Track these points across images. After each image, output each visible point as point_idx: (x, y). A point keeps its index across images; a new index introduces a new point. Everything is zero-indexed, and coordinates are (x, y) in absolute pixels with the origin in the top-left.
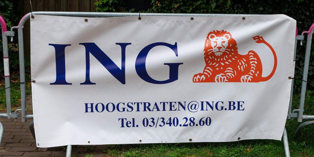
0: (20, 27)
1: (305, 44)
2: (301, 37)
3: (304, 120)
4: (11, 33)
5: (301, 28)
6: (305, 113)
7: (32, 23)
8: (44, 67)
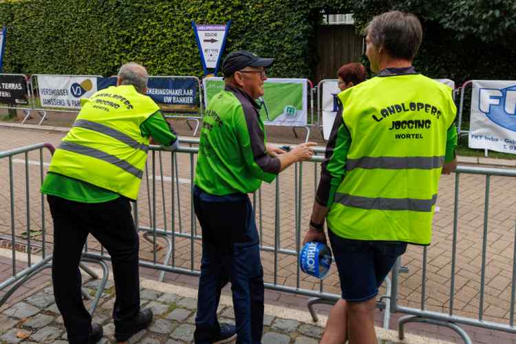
0: (318, 86)
1: (460, 95)
2: (458, 90)
3: (462, 133)
4: (314, 89)
5: (457, 86)
6: (462, 130)
7: (324, 85)
8: (328, 104)
